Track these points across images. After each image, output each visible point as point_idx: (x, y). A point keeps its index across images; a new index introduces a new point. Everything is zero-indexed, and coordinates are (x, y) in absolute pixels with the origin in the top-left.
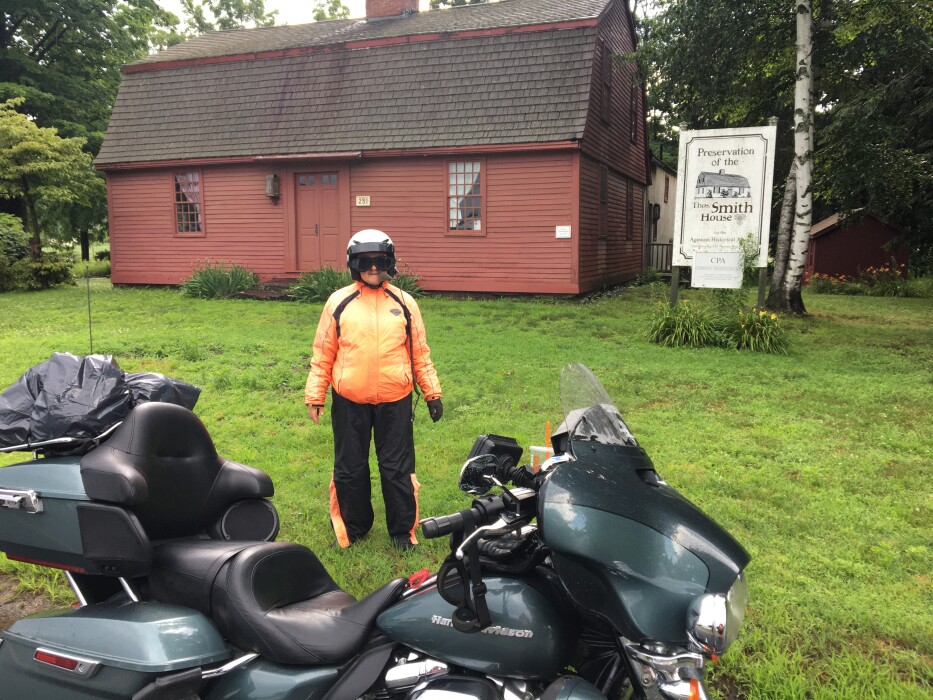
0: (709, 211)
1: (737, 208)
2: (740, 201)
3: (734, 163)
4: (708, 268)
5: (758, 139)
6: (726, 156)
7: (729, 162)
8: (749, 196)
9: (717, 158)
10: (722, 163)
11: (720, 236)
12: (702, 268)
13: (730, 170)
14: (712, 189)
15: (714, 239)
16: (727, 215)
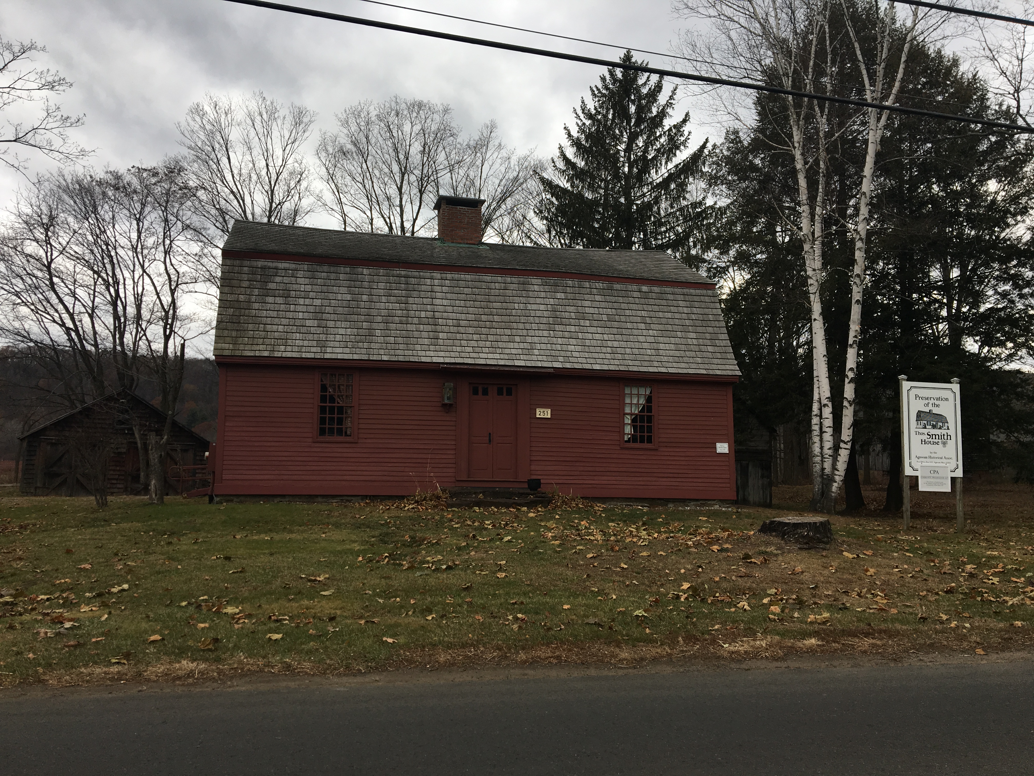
0: (925, 437)
1: (941, 437)
2: (944, 432)
3: (938, 406)
4: (929, 477)
5: (950, 392)
6: (932, 401)
7: (934, 405)
8: (948, 429)
9: (927, 402)
10: (930, 405)
11: (933, 455)
12: (925, 477)
13: (935, 411)
14: (926, 422)
15: (930, 457)
16: (937, 440)
